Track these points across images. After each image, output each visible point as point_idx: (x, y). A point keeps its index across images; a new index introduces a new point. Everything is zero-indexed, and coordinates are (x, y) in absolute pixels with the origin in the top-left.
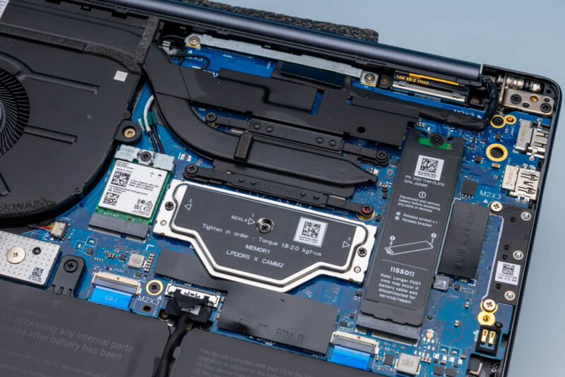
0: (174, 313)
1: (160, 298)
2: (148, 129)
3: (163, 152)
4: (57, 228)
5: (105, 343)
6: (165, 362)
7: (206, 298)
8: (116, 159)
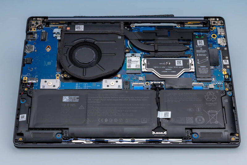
0: (154, 88)
1: (149, 86)
2: (131, 48)
3: (136, 53)
4: (119, 76)
5: (142, 98)
6: (158, 99)
7: (161, 83)
8: (126, 57)
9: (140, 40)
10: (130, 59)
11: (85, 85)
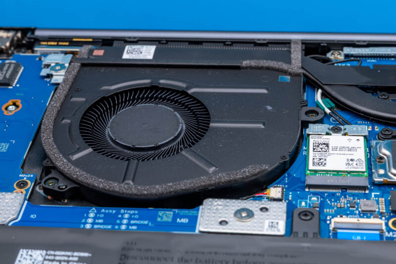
4: (275, 192)
8: (309, 135)
9: (365, 89)
10: (321, 141)
11: (126, 216)
